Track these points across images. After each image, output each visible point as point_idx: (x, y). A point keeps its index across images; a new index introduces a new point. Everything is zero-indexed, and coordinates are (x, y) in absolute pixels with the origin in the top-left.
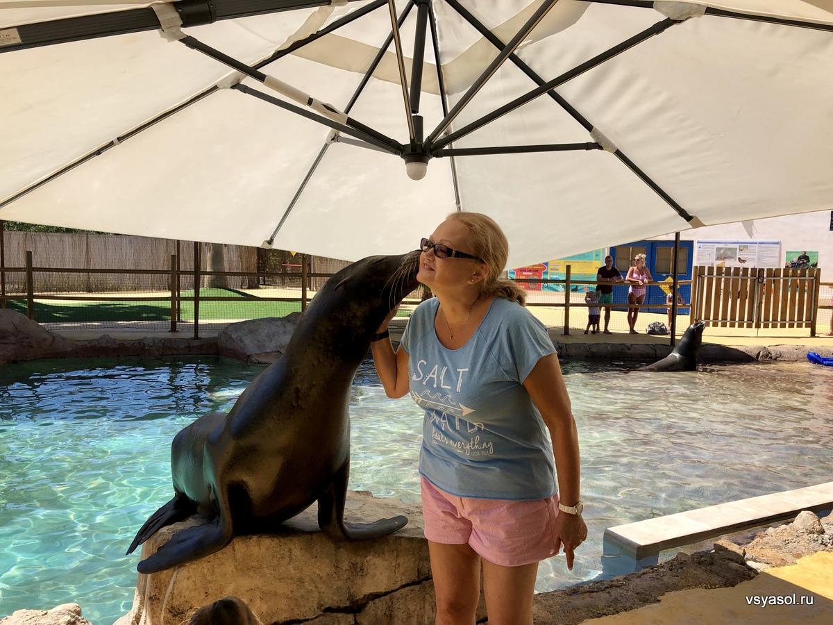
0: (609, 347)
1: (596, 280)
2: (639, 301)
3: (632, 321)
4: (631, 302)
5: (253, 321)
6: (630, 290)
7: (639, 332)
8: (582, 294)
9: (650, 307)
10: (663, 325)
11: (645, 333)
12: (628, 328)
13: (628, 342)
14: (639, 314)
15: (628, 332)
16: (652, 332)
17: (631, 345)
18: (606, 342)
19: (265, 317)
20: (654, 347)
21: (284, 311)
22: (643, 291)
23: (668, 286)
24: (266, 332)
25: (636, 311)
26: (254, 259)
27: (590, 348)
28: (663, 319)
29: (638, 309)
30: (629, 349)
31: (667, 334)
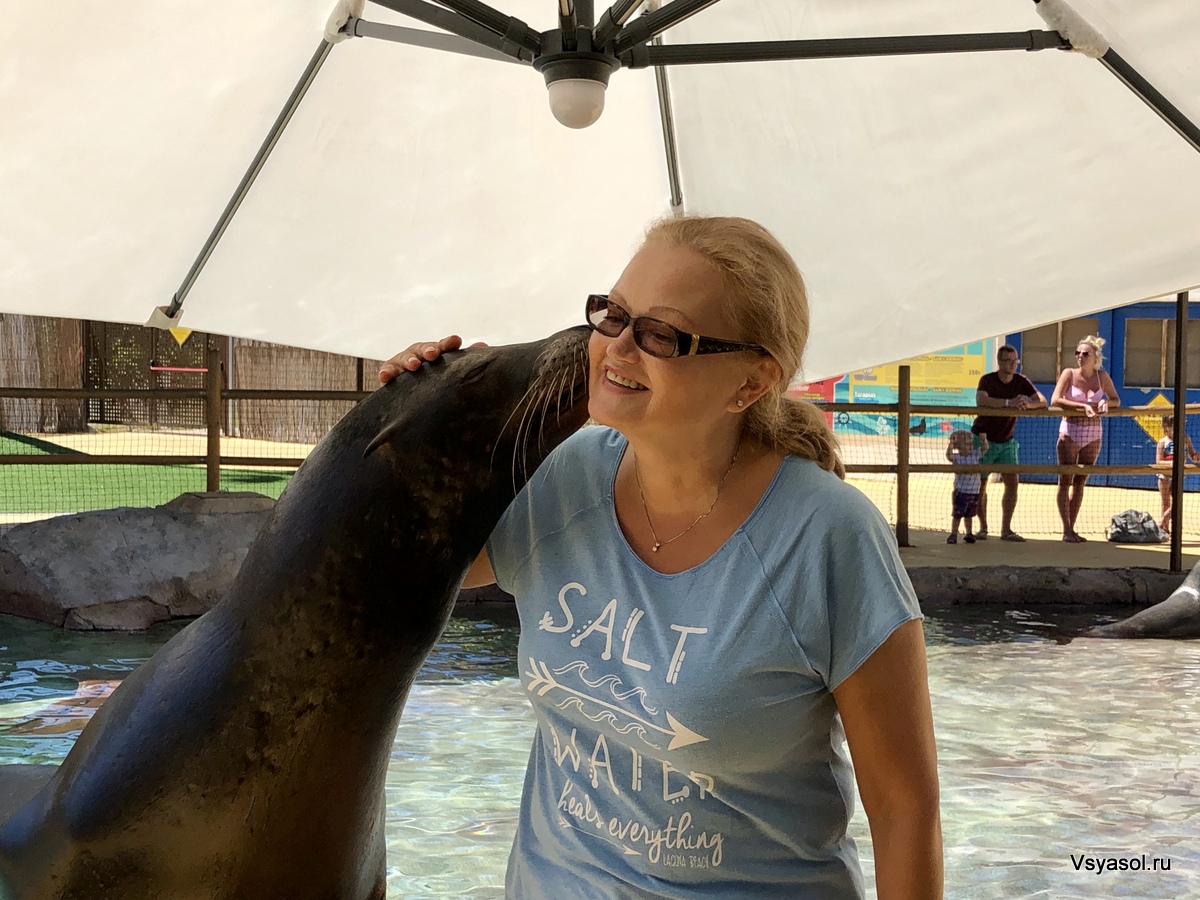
0: (1014, 578)
1: (975, 405)
2: (1086, 457)
3: (1069, 509)
4: (1066, 460)
5: (79, 518)
6: (1063, 428)
7: (1088, 538)
8: (940, 440)
9: (1114, 474)
10: (1149, 518)
11: (1102, 538)
12: (1060, 526)
13: (1062, 564)
14: (1087, 491)
15: (1060, 538)
16: (1121, 536)
17: (1071, 570)
18: (1006, 564)
19: (109, 507)
20: (1129, 575)
21: (159, 490)
22: (1095, 433)
23: (1159, 419)
24: (113, 546)
25: (1079, 482)
26: (75, 354)
27: (964, 580)
28: (1149, 504)
29: (1084, 477)
30: (1064, 581)
31: (1157, 542)
